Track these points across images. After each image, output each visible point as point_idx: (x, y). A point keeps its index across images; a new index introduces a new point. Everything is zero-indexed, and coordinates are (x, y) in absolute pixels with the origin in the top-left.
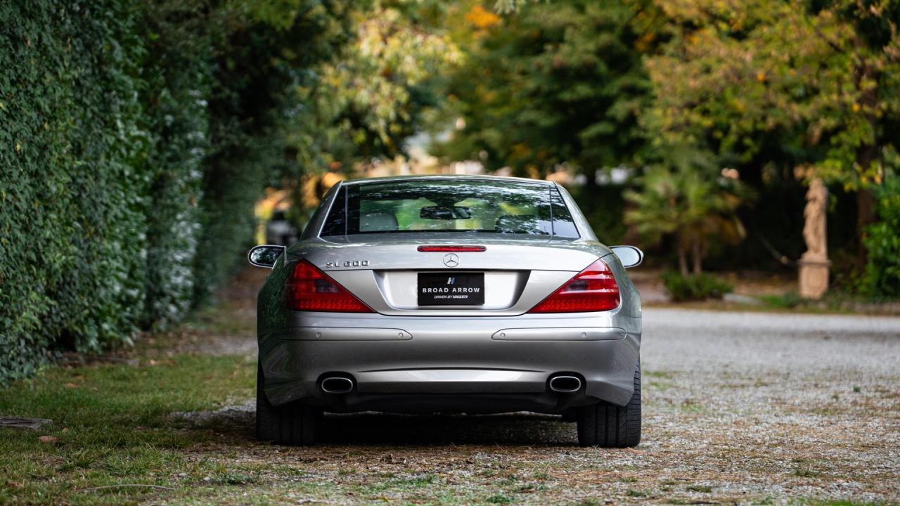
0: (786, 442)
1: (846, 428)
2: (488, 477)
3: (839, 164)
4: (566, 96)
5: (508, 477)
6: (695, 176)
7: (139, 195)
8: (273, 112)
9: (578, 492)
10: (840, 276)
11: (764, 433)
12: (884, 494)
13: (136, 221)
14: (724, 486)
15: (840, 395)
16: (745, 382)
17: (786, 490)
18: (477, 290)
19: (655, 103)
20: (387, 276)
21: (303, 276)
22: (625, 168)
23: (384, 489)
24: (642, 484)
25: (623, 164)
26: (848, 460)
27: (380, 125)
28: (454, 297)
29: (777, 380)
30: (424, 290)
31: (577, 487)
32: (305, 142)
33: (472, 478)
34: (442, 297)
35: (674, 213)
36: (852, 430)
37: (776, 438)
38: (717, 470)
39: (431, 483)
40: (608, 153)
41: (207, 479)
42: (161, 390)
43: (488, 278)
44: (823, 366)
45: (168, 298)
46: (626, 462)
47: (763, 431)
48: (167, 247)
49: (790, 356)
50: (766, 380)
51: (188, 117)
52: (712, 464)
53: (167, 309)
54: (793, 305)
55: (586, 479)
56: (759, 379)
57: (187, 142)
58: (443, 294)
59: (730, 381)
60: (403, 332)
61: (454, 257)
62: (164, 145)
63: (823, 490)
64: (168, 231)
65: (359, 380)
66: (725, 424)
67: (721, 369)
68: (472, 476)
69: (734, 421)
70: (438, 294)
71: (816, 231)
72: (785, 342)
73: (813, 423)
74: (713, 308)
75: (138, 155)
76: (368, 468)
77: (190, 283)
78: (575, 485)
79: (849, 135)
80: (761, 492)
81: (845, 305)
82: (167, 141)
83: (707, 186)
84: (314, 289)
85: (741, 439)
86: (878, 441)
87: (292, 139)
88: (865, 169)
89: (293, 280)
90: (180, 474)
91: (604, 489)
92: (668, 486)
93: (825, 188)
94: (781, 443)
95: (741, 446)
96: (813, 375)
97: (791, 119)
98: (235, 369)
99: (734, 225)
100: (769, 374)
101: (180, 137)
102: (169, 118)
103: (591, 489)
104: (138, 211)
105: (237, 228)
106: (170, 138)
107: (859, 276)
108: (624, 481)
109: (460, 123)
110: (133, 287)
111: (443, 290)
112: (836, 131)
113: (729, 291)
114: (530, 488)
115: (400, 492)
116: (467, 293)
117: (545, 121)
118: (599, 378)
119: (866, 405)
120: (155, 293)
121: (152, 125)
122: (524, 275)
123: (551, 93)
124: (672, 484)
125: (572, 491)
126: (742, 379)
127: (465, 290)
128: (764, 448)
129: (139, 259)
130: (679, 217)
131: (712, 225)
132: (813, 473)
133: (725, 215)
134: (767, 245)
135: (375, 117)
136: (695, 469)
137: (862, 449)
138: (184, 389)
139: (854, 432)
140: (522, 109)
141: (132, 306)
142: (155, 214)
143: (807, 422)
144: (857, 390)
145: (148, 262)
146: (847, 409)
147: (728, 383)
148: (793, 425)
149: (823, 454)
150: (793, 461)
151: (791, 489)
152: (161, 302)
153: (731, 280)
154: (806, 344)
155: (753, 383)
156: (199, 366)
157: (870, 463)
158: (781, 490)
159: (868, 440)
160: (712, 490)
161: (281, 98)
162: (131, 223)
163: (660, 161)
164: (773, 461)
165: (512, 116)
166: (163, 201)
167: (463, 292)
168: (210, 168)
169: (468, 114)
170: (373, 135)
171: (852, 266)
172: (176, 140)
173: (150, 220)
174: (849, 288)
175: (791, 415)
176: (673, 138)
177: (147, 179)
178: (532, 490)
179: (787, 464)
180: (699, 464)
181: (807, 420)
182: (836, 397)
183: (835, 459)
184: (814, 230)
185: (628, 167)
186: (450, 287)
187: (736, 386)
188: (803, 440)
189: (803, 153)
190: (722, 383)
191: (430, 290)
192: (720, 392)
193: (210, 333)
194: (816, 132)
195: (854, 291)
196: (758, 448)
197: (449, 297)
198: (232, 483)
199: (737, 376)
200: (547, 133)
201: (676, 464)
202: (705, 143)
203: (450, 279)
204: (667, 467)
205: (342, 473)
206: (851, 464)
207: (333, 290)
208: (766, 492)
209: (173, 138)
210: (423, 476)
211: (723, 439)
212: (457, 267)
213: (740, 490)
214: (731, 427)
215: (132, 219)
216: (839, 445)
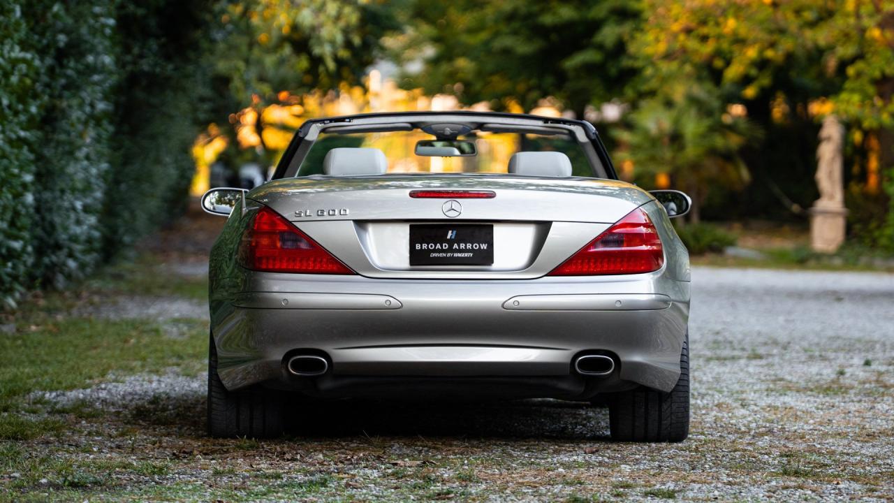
0: (775, 430)
1: (849, 412)
2: (399, 478)
3: (856, 98)
4: (547, 19)
5: (424, 478)
6: (693, 112)
7: (23, 129)
8: (198, 34)
9: (508, 498)
10: (857, 227)
11: (749, 419)
12: (888, 499)
13: (17, 159)
14: (691, 490)
15: (846, 370)
16: (736, 353)
17: (767, 494)
18: (484, 246)
19: (646, 27)
20: (371, 228)
21: (265, 227)
22: (619, 103)
23: (265, 494)
24: (590, 487)
25: (614, 99)
26: (848, 454)
27: (326, 50)
28: (456, 255)
29: (775, 351)
30: (418, 247)
31: (508, 491)
32: (238, 69)
33: (379, 480)
34: (441, 255)
35: (668, 154)
36: (857, 414)
37: (764, 424)
38: (687, 467)
39: (326, 487)
40: (597, 86)
41: (44, 481)
42: (32, 362)
43: (498, 230)
44: (830, 333)
45: (65, 251)
46: (575, 457)
47: (750, 415)
48: (63, 191)
49: (793, 321)
50: (762, 351)
51: (88, 37)
52: (681, 459)
53: (64, 264)
54: (805, 260)
55: (521, 481)
56: (753, 350)
57: (88, 66)
58: (442, 251)
59: (718, 352)
60: (391, 299)
61: (455, 205)
62: (58, 70)
63: (813, 495)
64: (62, 172)
65: (335, 360)
66: (705, 407)
67: (711, 338)
68: (379, 477)
69: (716, 402)
70: (435, 251)
71: (830, 174)
72: (790, 304)
73: (811, 405)
74: (713, 264)
75: (21, 81)
76: (251, 466)
77: (96, 234)
78: (506, 489)
79: (869, 64)
80: (736, 498)
81: (864, 260)
82: (62, 66)
83: (707, 122)
84: (279, 244)
85: (721, 426)
86: (887, 429)
87: (222, 66)
88: (885, 105)
89: (252, 233)
90: (12, 475)
91: (541, 495)
92: (622, 490)
93: (840, 125)
94: (770, 432)
95: (720, 436)
96: (818, 344)
97: (804, 46)
98: (131, 337)
99: (737, 169)
100: (765, 344)
101: (77, 61)
102: (62, 39)
103: (525, 493)
104: (20, 148)
105: (158, 170)
106: (65, 62)
107: (879, 227)
108: (567, 483)
109: (430, 51)
110: (16, 238)
111: (442, 246)
112: (853, 60)
113: (732, 244)
114: (449, 493)
115: (284, 498)
116: (472, 250)
117: (523, 48)
118: (637, 358)
119: (877, 381)
120: (47, 243)
121: (39, 46)
122: (544, 227)
123: (530, 16)
124: (628, 486)
125: (501, 497)
126: (734, 349)
127: (469, 246)
128: (748, 438)
129: (24, 205)
130: (674, 158)
131: (712, 167)
132: (805, 471)
133: (727, 157)
134: (776, 190)
135: (320, 42)
136: (660, 466)
137: (867, 439)
138: (59, 362)
139: (859, 417)
140: (497, 34)
141: (16, 261)
142: (48, 152)
143: (803, 404)
144: (867, 363)
145: (38, 209)
146: (852, 388)
147: (716, 354)
148: (786, 408)
149: (819, 446)
150: (781, 456)
151: (774, 493)
152: (56, 256)
153: (735, 231)
154: (813, 306)
155: (746, 354)
156: (88, 332)
157: (874, 458)
158: (762, 495)
159: (873, 427)
160: (676, 495)
161: (208, 17)
162: (11, 162)
163: (652, 93)
164: (756, 455)
165: (486, 43)
166: (56, 137)
167: (466, 249)
168: (123, 99)
169: (436, 40)
170: (317, 61)
171: (871, 216)
172: (72, 64)
173: (40, 158)
174: (867, 241)
175: (785, 395)
176: (666, 67)
177: (33, 109)
178: (450, 496)
179: (774, 460)
180: (666, 459)
181: (803, 402)
182: (842, 373)
183: (833, 453)
184: (829, 173)
185: (623, 103)
186: (451, 242)
187: (725, 359)
188: (796, 428)
189: (818, 86)
190: (709, 354)
191: (425, 246)
192: (705, 366)
193: (118, 293)
194: (831, 63)
195: (874, 244)
196: (741, 438)
197: (449, 255)
198: (74, 485)
199: (728, 345)
200: (526, 61)
201: (637, 460)
202: (705, 73)
203: (450, 232)
204: (626, 463)
205: (217, 473)
206: (851, 458)
207: (304, 245)
208: (743, 497)
209: (69, 62)
210: (318, 477)
211: (700, 426)
212: (461, 217)
213: (711, 495)
214: (712, 410)
215: (13, 157)
216: (839, 434)
